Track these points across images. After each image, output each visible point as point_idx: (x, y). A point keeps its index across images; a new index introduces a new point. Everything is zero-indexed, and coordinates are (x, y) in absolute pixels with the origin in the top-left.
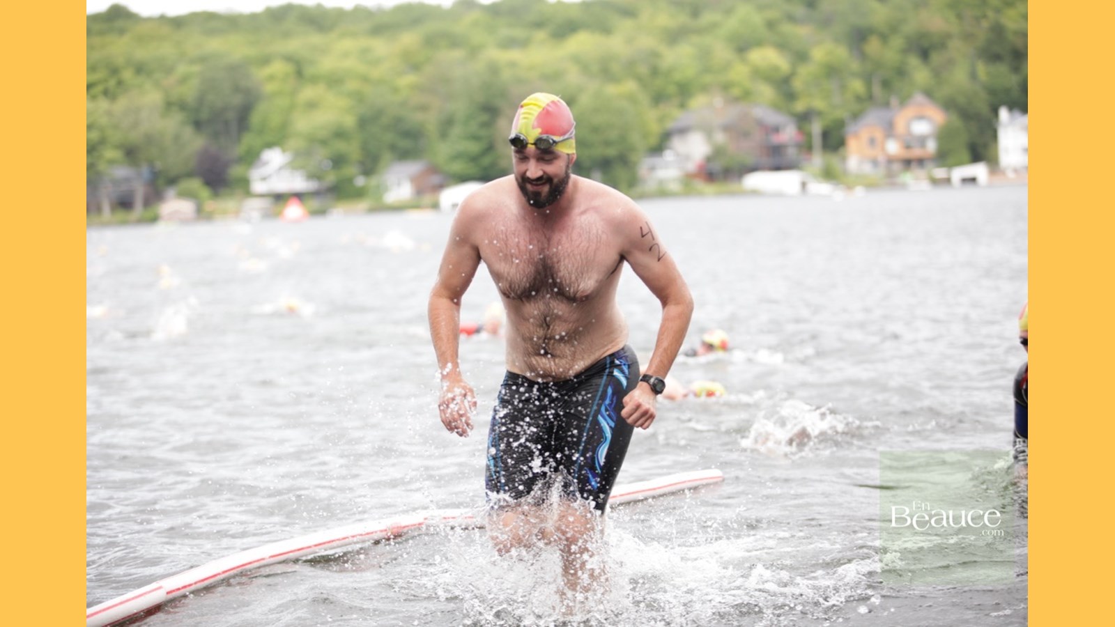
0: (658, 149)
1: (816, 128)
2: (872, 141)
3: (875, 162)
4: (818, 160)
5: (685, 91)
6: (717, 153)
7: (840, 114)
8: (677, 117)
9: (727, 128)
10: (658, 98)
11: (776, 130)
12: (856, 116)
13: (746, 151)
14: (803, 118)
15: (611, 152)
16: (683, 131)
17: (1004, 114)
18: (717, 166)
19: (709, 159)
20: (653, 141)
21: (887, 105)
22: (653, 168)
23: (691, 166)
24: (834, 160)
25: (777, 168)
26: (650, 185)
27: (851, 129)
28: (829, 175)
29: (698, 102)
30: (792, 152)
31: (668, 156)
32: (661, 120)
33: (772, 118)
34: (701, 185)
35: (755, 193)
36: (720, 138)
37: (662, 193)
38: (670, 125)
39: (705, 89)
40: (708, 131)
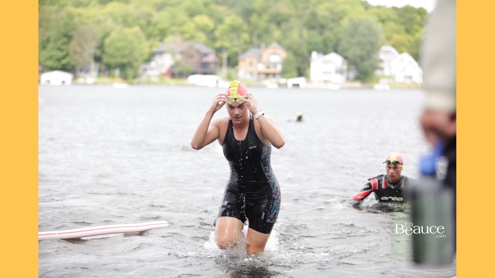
0: (148, 60)
1: (225, 55)
2: (251, 64)
3: (251, 74)
4: (225, 71)
5: (163, 34)
6: (177, 64)
7: (236, 49)
8: (158, 46)
9: (182, 53)
10: (149, 37)
11: (206, 55)
12: (244, 51)
13: (191, 65)
14: (219, 50)
15: (125, 61)
16: (161, 53)
17: (314, 54)
18: (176, 70)
19: (172, 67)
20: (146, 56)
21: (259, 47)
22: (145, 70)
23: (164, 70)
24: (232, 71)
25: (205, 74)
26: (144, 78)
27: (241, 57)
28: (229, 78)
29: (169, 39)
30: (212, 66)
31: (153, 64)
32: (151, 47)
33: (205, 49)
34: (168, 80)
35: (193, 85)
36: (179, 57)
37: (149, 83)
38: (155, 49)
39: (173, 33)
40: (173, 54)
